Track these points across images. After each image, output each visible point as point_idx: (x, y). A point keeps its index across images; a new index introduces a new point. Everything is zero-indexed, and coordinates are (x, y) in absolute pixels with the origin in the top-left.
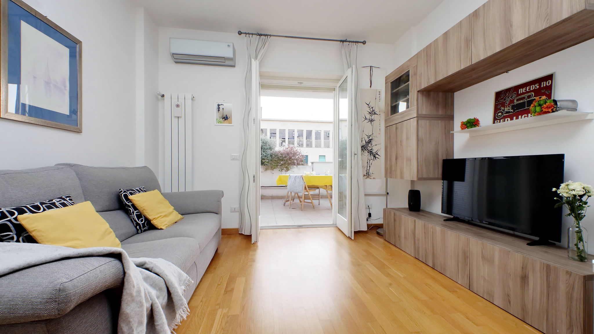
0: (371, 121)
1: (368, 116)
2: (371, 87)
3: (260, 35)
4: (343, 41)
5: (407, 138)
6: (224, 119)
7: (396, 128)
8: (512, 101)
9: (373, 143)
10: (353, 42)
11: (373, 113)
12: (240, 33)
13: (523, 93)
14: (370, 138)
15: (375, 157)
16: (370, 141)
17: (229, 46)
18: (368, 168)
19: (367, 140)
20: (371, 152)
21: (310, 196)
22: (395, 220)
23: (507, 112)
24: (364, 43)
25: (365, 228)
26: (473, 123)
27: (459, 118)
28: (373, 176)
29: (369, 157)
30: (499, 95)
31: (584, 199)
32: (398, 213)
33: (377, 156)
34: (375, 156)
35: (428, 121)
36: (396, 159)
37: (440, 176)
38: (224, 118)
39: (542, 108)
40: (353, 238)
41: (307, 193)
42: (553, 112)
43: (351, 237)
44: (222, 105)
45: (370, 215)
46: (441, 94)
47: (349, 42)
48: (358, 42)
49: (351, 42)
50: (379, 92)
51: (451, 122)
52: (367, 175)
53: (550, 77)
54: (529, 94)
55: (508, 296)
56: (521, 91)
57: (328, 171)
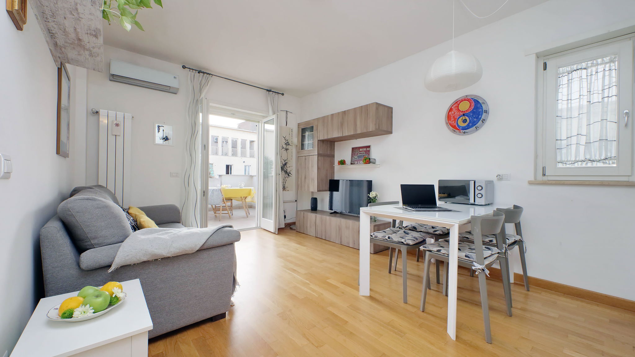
0: (287, 150)
1: (284, 146)
2: (286, 125)
3: (204, 73)
4: (269, 91)
5: (312, 167)
6: (164, 140)
7: (305, 159)
8: (358, 154)
9: (288, 165)
10: (276, 92)
11: (287, 144)
12: (184, 67)
13: (361, 151)
14: (286, 162)
15: (289, 176)
16: (286, 164)
17: (175, 77)
18: (284, 183)
19: (284, 163)
20: (286, 172)
21: (228, 208)
22: (304, 217)
23: (356, 159)
24: (283, 94)
25: (283, 226)
26: (342, 163)
27: (337, 159)
28: (287, 189)
29: (285, 175)
30: (353, 149)
31: (376, 198)
32: (306, 213)
33: (290, 175)
34: (288, 174)
35: (323, 158)
36: (305, 178)
37: (328, 189)
38: (165, 138)
39: (366, 161)
40: (277, 233)
41: (224, 205)
42: (369, 163)
43: (276, 232)
44: (162, 126)
45: (285, 217)
46: (329, 143)
47: (273, 92)
48: (279, 93)
49: (274, 92)
50: (292, 130)
51: (333, 158)
52: (284, 188)
53: (369, 147)
54: (363, 152)
55: (354, 241)
56: (361, 150)
57: (243, 185)
